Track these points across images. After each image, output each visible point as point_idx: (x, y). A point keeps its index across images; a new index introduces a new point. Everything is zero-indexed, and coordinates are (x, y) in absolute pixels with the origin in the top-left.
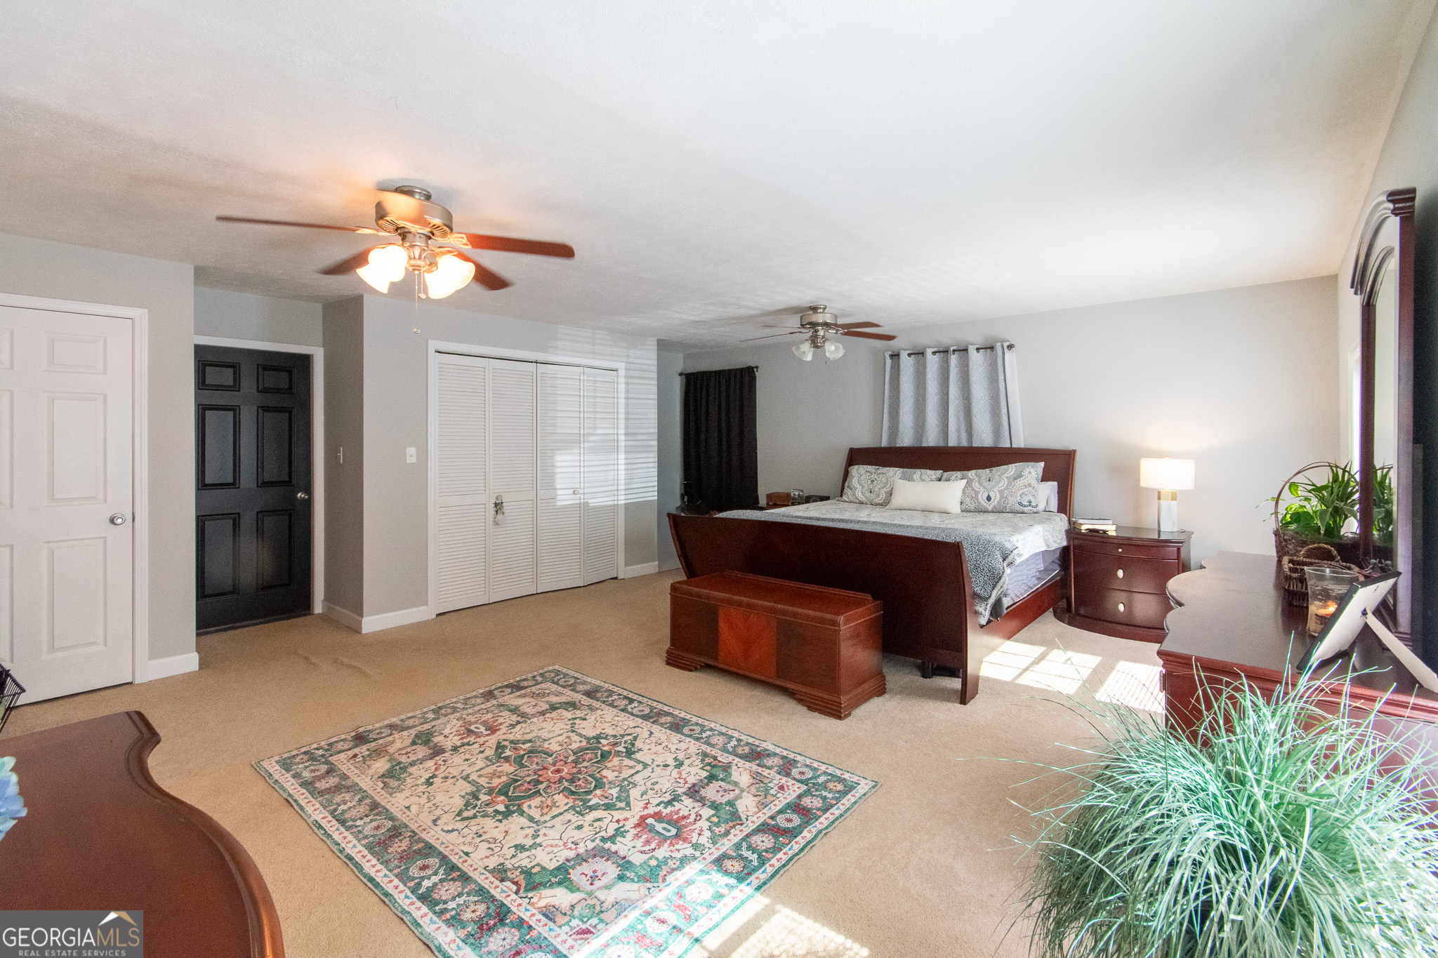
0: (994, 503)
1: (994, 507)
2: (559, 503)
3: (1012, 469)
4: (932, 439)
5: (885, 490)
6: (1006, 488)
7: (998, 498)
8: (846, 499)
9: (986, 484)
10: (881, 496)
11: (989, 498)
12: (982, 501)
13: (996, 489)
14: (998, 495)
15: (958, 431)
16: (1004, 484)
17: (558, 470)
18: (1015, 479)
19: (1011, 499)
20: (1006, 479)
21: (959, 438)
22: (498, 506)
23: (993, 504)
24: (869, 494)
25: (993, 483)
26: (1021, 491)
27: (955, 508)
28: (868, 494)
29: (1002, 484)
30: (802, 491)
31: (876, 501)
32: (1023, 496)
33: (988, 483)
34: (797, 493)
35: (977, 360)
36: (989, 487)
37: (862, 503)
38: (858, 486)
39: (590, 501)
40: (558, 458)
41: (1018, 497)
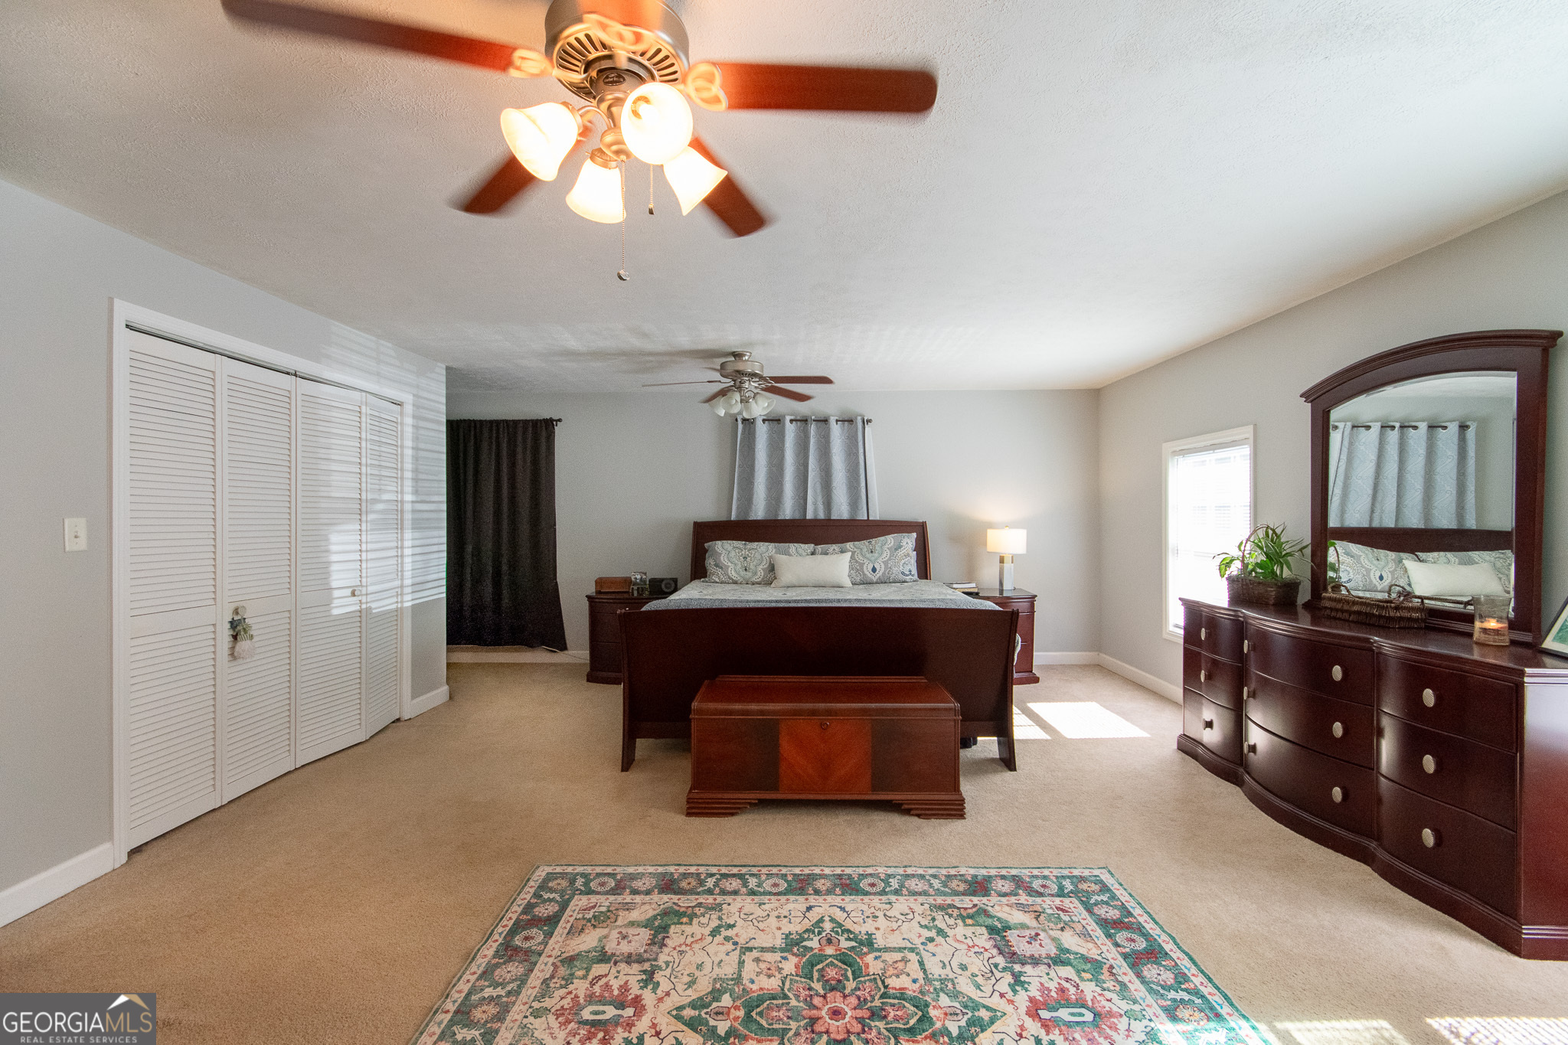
0: (879, 574)
1: (879, 578)
2: (335, 612)
3: (890, 540)
4: (788, 511)
5: (761, 567)
6: (890, 559)
7: (883, 569)
8: (717, 580)
9: (869, 555)
10: (759, 574)
11: (874, 570)
12: (867, 573)
13: (880, 560)
14: (883, 566)
15: (815, 504)
16: (886, 555)
17: (334, 558)
18: (896, 549)
19: (895, 569)
20: (888, 551)
21: (816, 510)
22: (238, 629)
23: (878, 575)
24: (745, 572)
25: (876, 555)
26: (903, 561)
27: (848, 583)
28: (743, 573)
29: (885, 555)
30: (645, 574)
31: (754, 579)
32: (905, 565)
33: (871, 555)
34: (639, 577)
35: (836, 431)
36: (873, 559)
37: (735, 583)
38: (730, 564)
39: (373, 605)
40: (334, 538)
41: (901, 568)
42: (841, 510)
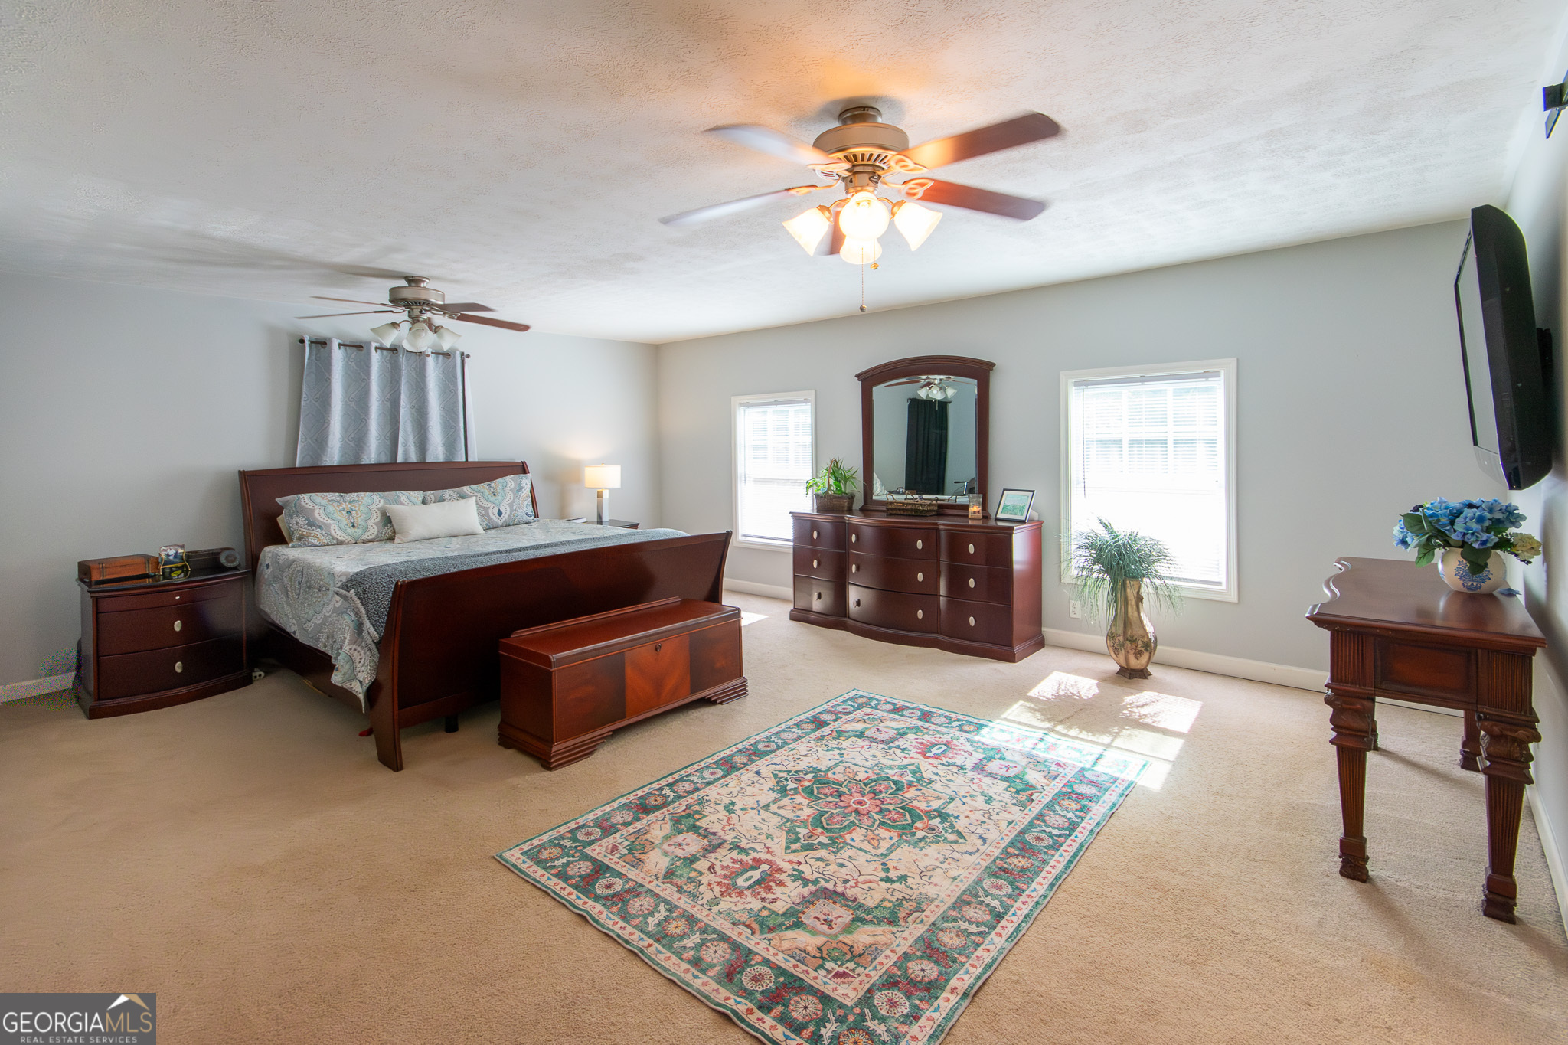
0: (505, 517)
1: (505, 521)
3: (510, 481)
4: (373, 453)
5: (372, 521)
6: (514, 501)
8: (317, 543)
9: (493, 499)
10: (371, 530)
11: (500, 513)
12: (493, 517)
13: (505, 503)
14: (508, 509)
16: (510, 496)
18: (518, 491)
19: (520, 511)
20: (511, 493)
23: (504, 519)
24: (353, 530)
25: (500, 498)
26: (526, 502)
27: (480, 530)
28: (351, 530)
29: (508, 498)
30: (182, 547)
31: (366, 537)
33: (494, 498)
34: (172, 552)
36: (497, 502)
37: (340, 543)
38: (330, 521)
41: (526, 509)
42: (437, 452)
